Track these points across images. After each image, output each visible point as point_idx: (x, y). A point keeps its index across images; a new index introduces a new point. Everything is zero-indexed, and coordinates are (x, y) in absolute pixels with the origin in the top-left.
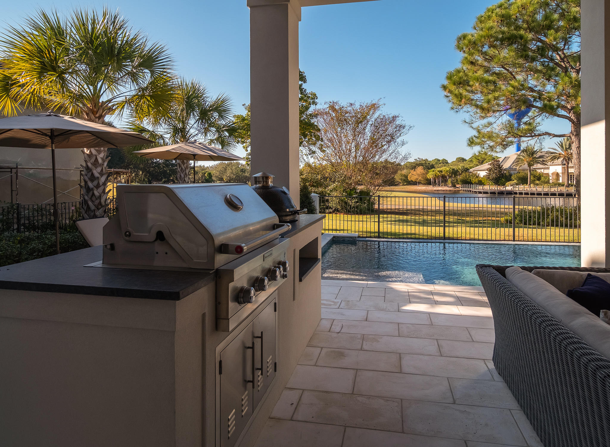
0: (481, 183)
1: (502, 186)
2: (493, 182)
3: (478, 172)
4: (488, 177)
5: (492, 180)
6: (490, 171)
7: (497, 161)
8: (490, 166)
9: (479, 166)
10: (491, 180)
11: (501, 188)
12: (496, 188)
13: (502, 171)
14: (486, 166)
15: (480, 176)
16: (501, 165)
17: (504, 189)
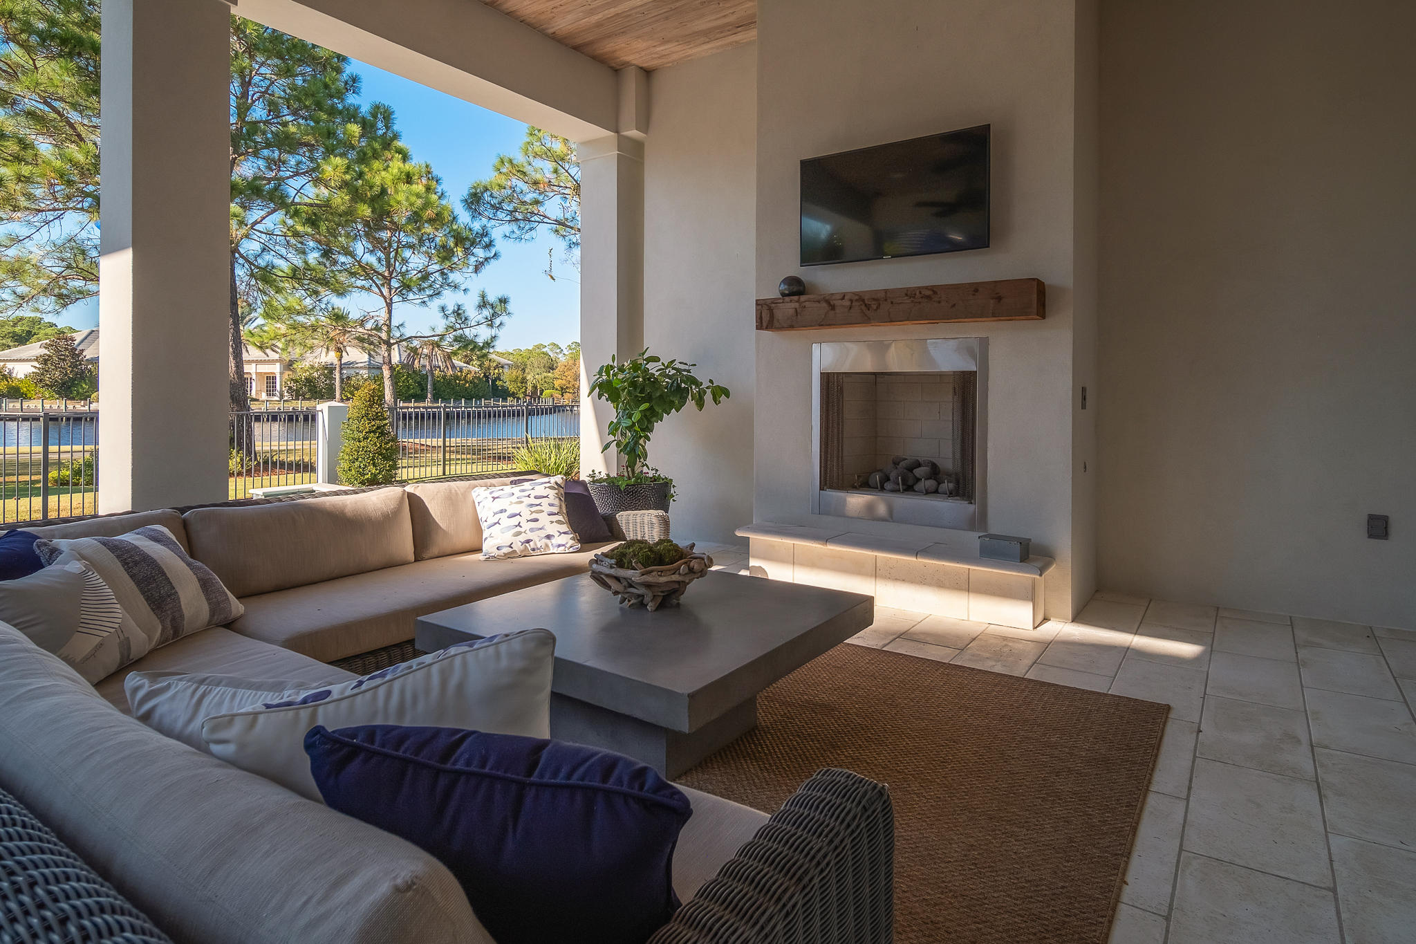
0: (16, 393)
1: (81, 400)
2: (54, 391)
3: (10, 365)
4: (38, 379)
5: (51, 386)
6: (45, 362)
7: (66, 339)
8: (46, 352)
9: (13, 349)
10: (47, 385)
11: (78, 406)
12: (63, 407)
13: (80, 364)
14: (35, 349)
15: (14, 375)
16: (80, 348)
17: (87, 408)
